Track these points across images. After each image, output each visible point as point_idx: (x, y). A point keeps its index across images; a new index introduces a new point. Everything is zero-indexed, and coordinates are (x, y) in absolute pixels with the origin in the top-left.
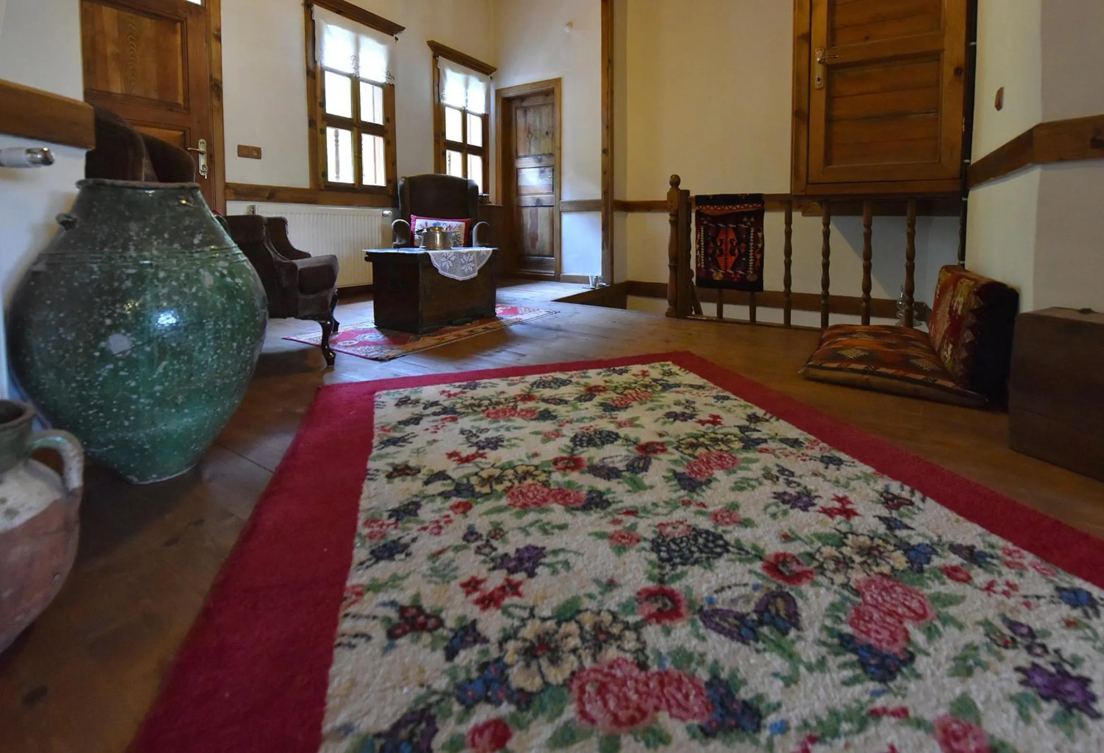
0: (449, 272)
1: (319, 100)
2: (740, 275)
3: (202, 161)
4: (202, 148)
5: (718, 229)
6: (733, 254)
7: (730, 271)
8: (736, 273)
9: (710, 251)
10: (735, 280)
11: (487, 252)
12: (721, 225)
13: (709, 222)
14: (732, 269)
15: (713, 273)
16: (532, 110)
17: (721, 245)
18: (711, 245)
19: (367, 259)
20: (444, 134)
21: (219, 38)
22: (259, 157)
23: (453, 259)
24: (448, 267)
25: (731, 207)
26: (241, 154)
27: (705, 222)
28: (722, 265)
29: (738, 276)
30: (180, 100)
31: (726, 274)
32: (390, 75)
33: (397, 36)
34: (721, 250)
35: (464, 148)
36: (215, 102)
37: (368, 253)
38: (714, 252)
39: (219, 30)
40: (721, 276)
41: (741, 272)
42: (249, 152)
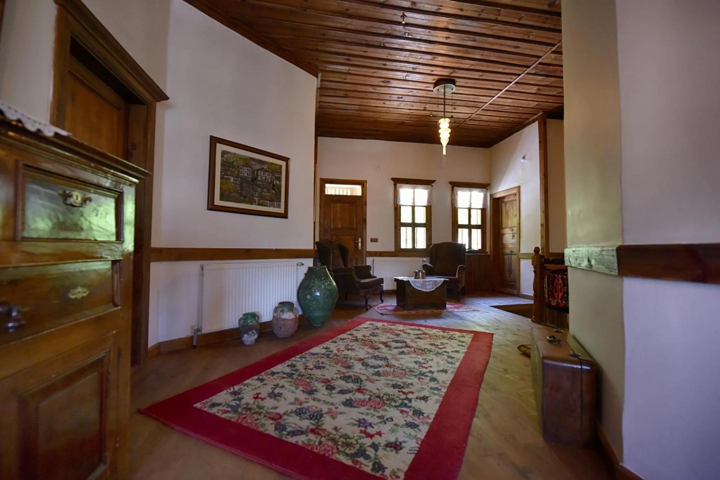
0: (419, 288)
1: (398, 218)
2: (564, 304)
3: (360, 245)
4: (360, 240)
5: (555, 277)
6: (561, 292)
7: (560, 301)
8: (562, 302)
9: (551, 289)
10: (562, 306)
11: (441, 281)
12: (556, 275)
13: (550, 273)
14: (560, 300)
15: (551, 301)
16: (509, 203)
17: (556, 286)
18: (551, 285)
19: (395, 281)
20: (457, 222)
21: (366, 205)
22: (377, 241)
23: (422, 283)
24: (419, 286)
25: (560, 266)
26: (371, 241)
27: (548, 273)
28: (556, 297)
29: (563, 304)
30: (355, 227)
31: (558, 303)
32: (429, 201)
33: (432, 185)
34: (556, 289)
35: (470, 227)
36: (364, 225)
37: (395, 279)
38: (552, 289)
39: (366, 202)
40: (555, 303)
41: (564, 302)
42: (374, 240)
